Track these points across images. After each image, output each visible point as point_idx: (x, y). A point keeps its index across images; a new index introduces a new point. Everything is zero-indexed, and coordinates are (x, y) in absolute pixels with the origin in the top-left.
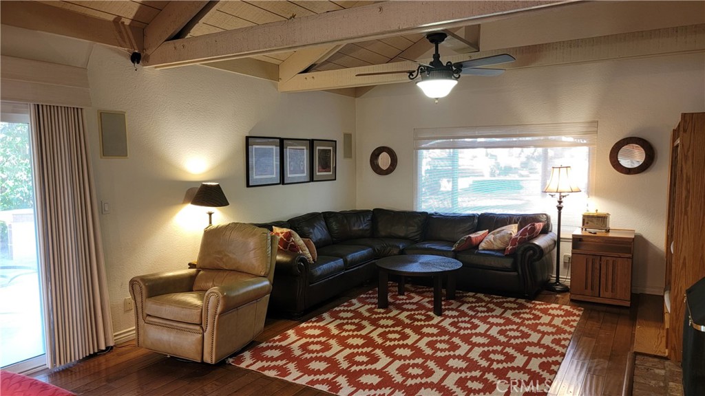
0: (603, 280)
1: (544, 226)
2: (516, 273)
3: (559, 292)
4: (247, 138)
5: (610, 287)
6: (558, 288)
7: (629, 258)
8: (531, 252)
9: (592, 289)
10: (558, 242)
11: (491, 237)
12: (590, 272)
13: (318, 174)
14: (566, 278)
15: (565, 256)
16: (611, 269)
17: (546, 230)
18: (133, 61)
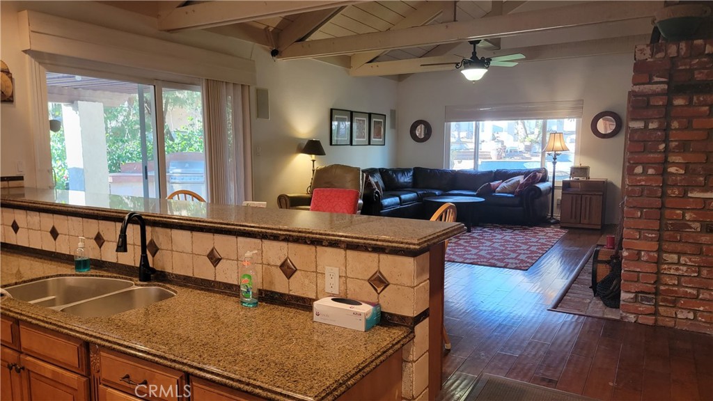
0: (583, 211)
1: (543, 176)
2: (521, 208)
3: (553, 224)
4: (332, 110)
5: (587, 216)
6: (552, 221)
7: (600, 195)
8: (533, 192)
9: (575, 218)
10: (553, 189)
11: (504, 184)
12: (574, 207)
13: (373, 140)
14: (557, 215)
15: (558, 200)
16: (588, 204)
17: (544, 179)
18: (272, 55)
